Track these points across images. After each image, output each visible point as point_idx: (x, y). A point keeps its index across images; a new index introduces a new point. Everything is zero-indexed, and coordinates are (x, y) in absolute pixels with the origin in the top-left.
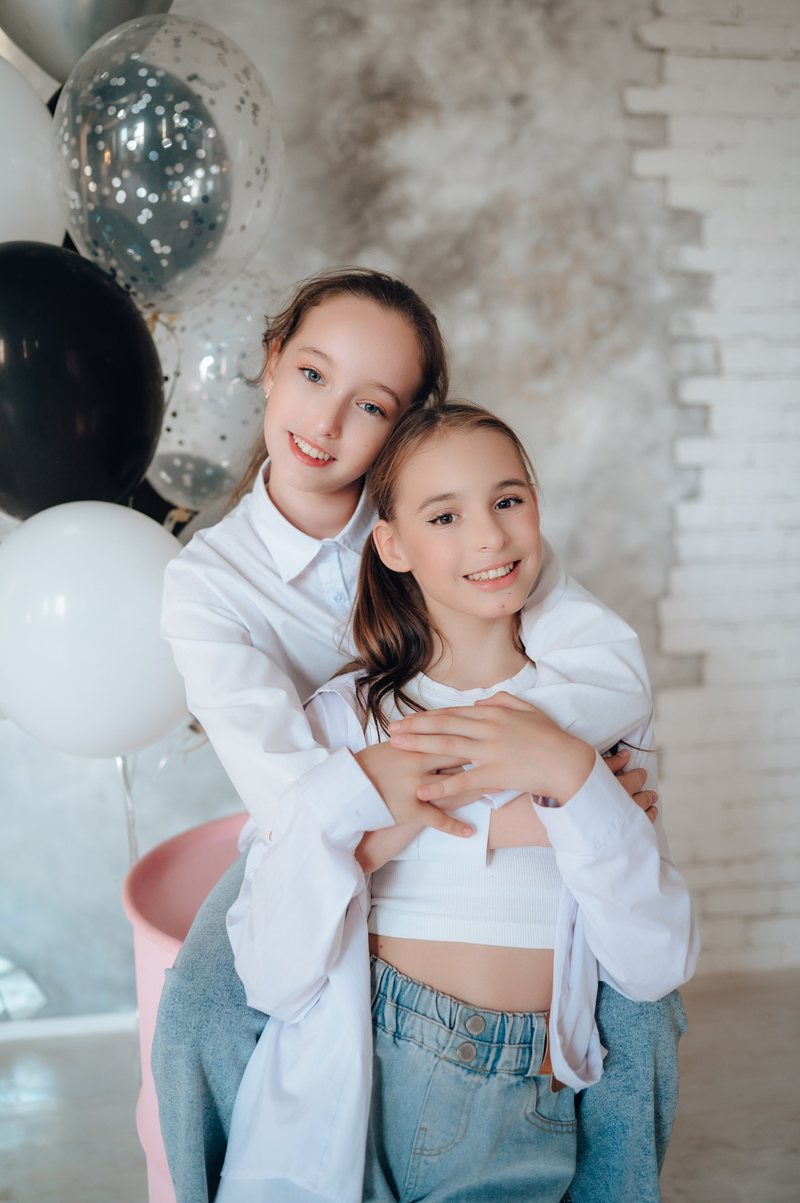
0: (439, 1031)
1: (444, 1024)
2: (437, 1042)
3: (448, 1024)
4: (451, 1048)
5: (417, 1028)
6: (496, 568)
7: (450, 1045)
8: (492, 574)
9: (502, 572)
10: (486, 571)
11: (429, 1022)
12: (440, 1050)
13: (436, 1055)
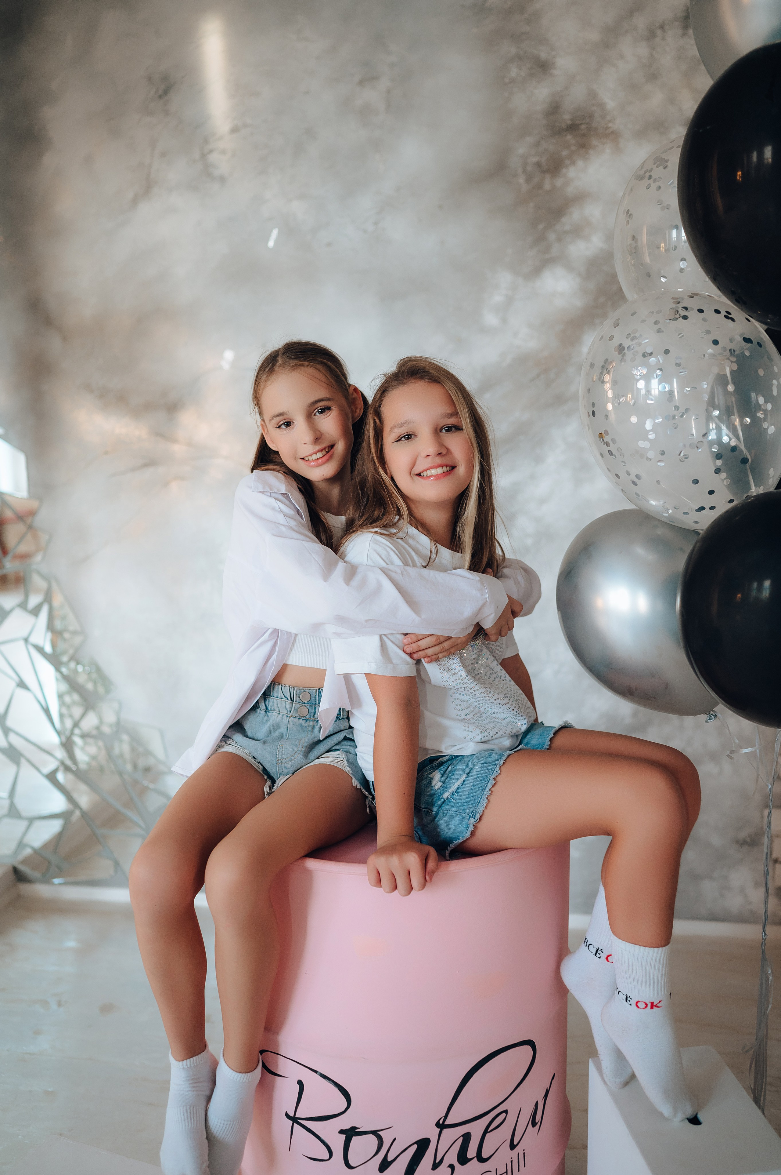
0: (286, 703)
1: (288, 699)
2: (286, 709)
3: (289, 699)
4: (294, 710)
5: (275, 705)
6: (316, 453)
7: (293, 709)
8: (314, 457)
9: (319, 455)
10: (311, 455)
11: (280, 700)
12: (289, 713)
13: (287, 716)
